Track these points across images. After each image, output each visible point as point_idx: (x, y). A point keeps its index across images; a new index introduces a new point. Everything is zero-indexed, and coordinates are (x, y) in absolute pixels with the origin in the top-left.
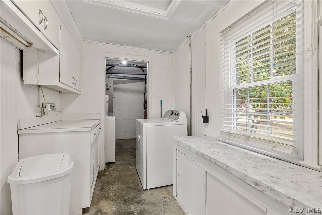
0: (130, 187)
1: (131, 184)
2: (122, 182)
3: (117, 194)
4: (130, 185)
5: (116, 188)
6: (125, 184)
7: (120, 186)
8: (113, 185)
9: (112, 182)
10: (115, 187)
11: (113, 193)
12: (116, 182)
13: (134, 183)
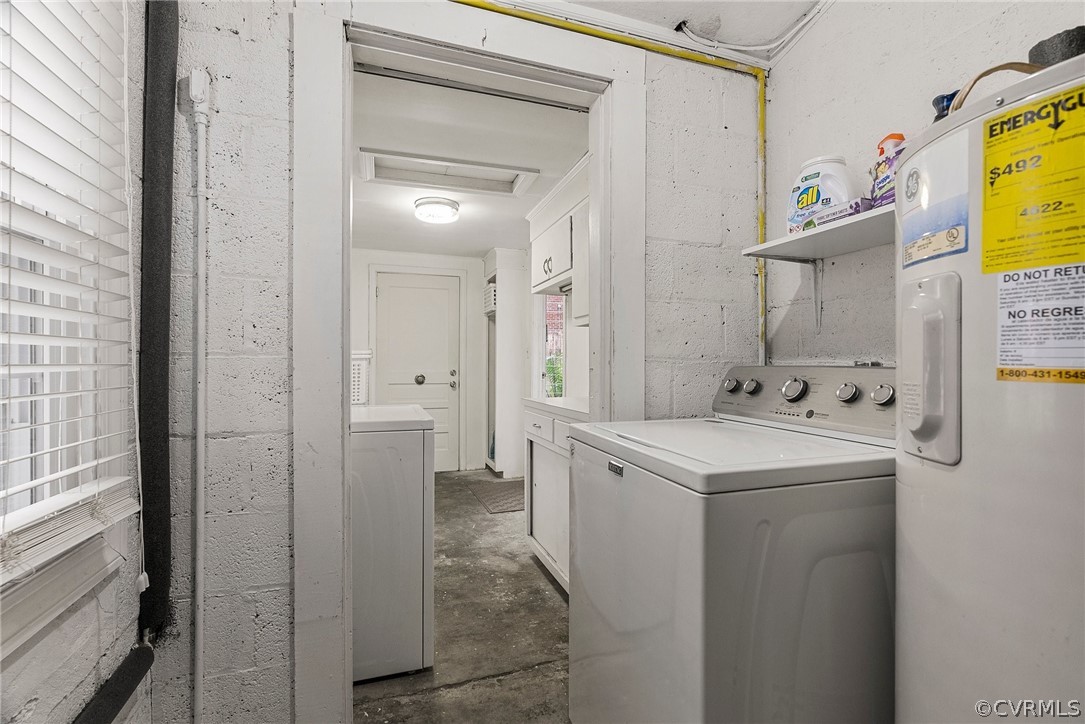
0: (458, 597)
1: (456, 606)
2: (486, 610)
3: (487, 582)
4: (458, 602)
5: (497, 594)
6: (473, 604)
7: (486, 599)
8: (511, 603)
9: (517, 611)
10: (501, 597)
11: (501, 584)
12: (506, 612)
13: (447, 609)
